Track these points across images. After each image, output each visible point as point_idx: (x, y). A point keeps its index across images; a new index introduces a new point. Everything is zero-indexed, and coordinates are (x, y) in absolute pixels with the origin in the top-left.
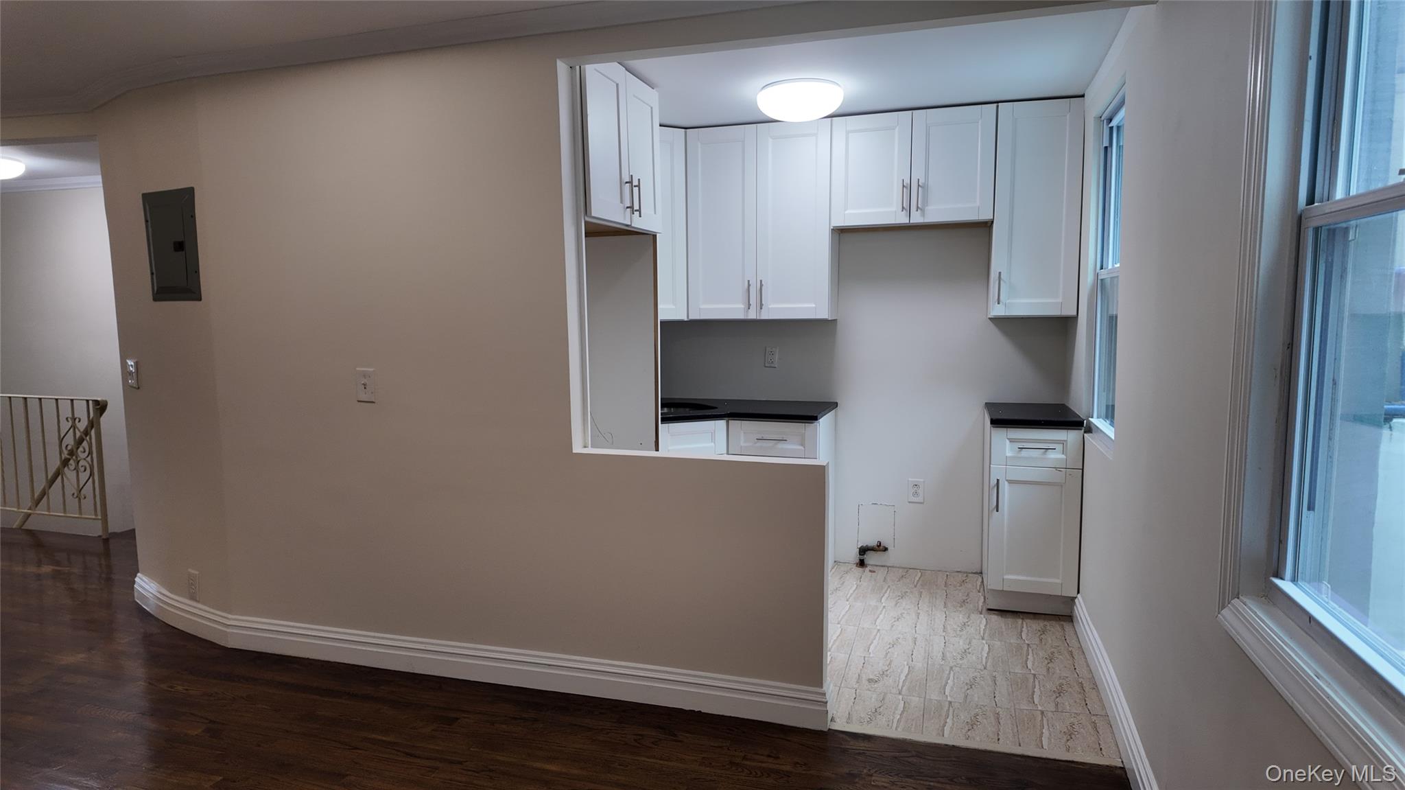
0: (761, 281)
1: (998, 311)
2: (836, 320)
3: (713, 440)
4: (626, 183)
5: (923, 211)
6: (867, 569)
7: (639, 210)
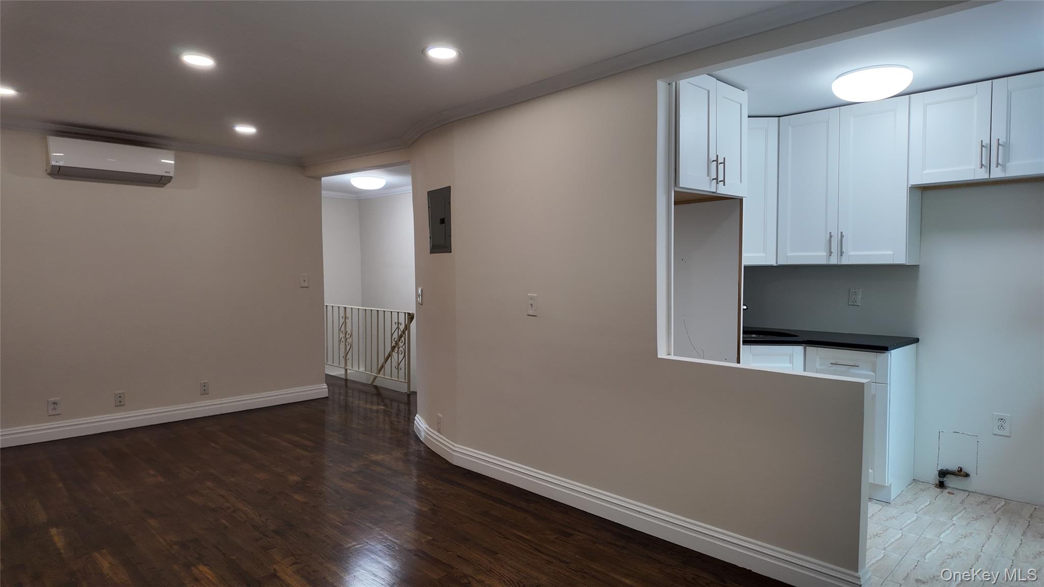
0: (841, 233)
2: (917, 266)
3: (791, 362)
4: (713, 161)
5: (1005, 167)
7: (724, 181)
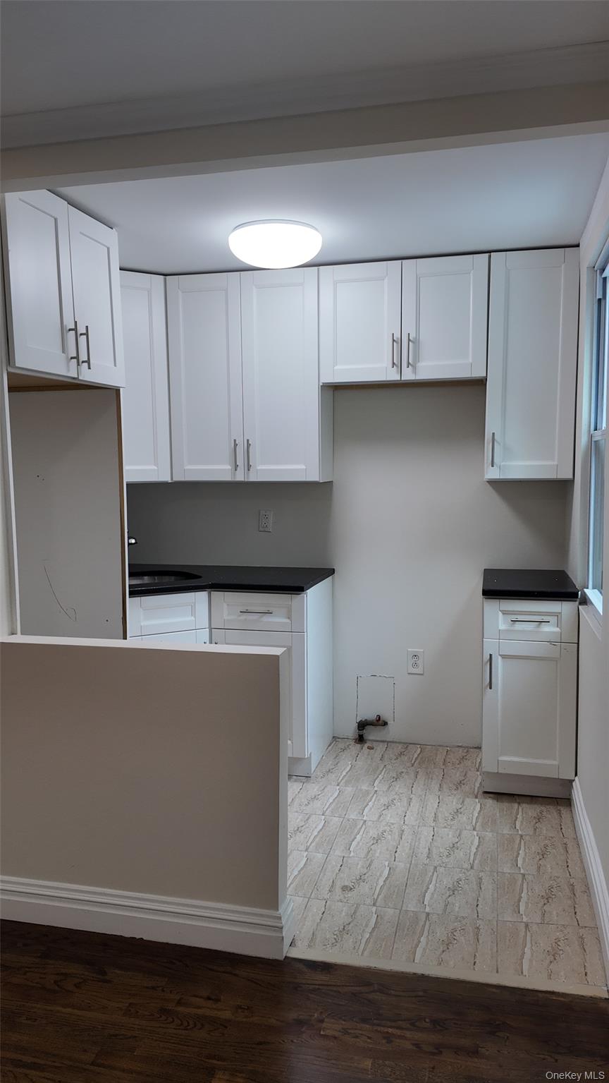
0: (248, 440)
1: (493, 474)
2: (331, 482)
3: (193, 613)
4: (70, 330)
5: (414, 367)
6: (366, 745)
7: (88, 362)
